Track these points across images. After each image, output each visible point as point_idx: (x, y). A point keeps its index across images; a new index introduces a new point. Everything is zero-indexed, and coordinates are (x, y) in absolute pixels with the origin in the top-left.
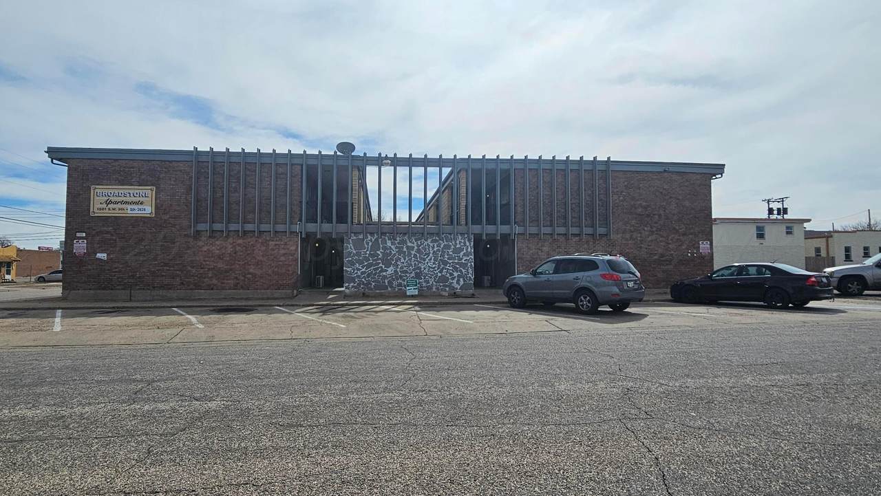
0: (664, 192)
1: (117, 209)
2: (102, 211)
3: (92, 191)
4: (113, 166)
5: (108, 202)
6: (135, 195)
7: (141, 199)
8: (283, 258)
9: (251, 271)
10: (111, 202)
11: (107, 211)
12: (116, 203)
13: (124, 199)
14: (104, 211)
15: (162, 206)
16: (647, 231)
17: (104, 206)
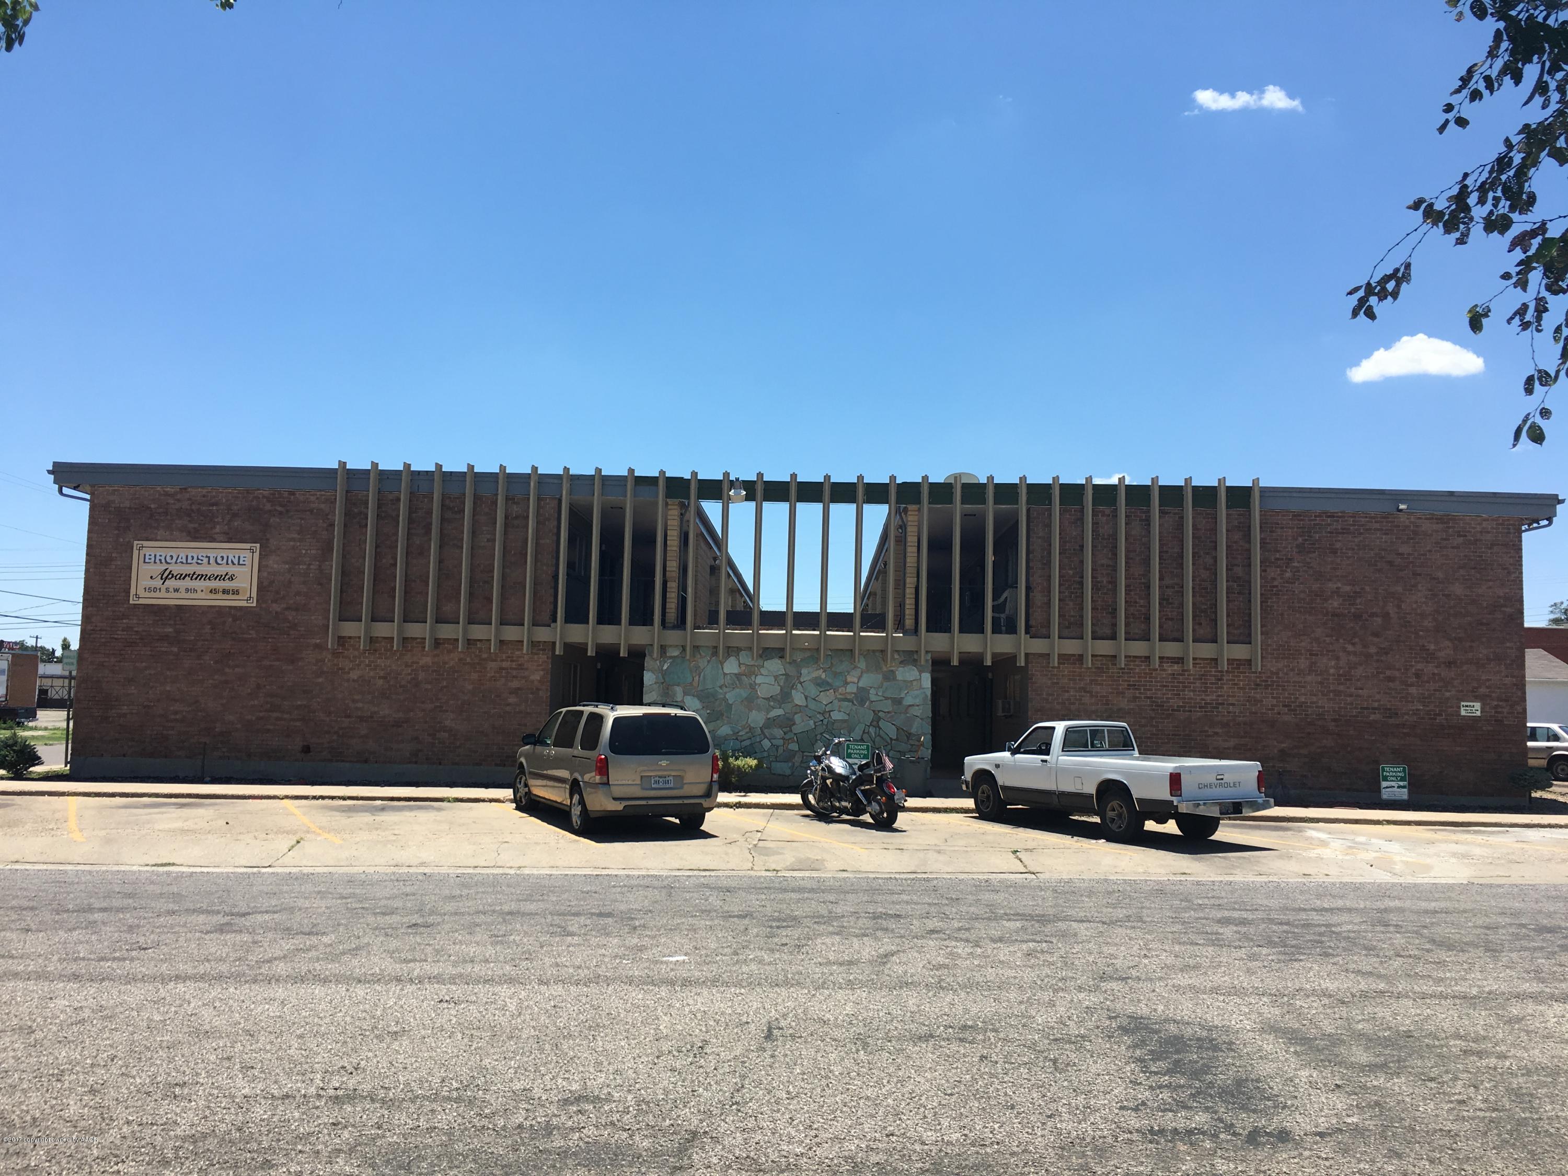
0: (1398, 561)
1: (183, 590)
2: (152, 594)
3: (135, 552)
4: (179, 500)
5: (166, 576)
6: (219, 561)
7: (231, 569)
8: (512, 700)
9: (447, 723)
10: (171, 575)
11: (163, 594)
12: (182, 577)
13: (200, 570)
14: (157, 594)
15: (272, 582)
16: (1355, 653)
17: (158, 583)
